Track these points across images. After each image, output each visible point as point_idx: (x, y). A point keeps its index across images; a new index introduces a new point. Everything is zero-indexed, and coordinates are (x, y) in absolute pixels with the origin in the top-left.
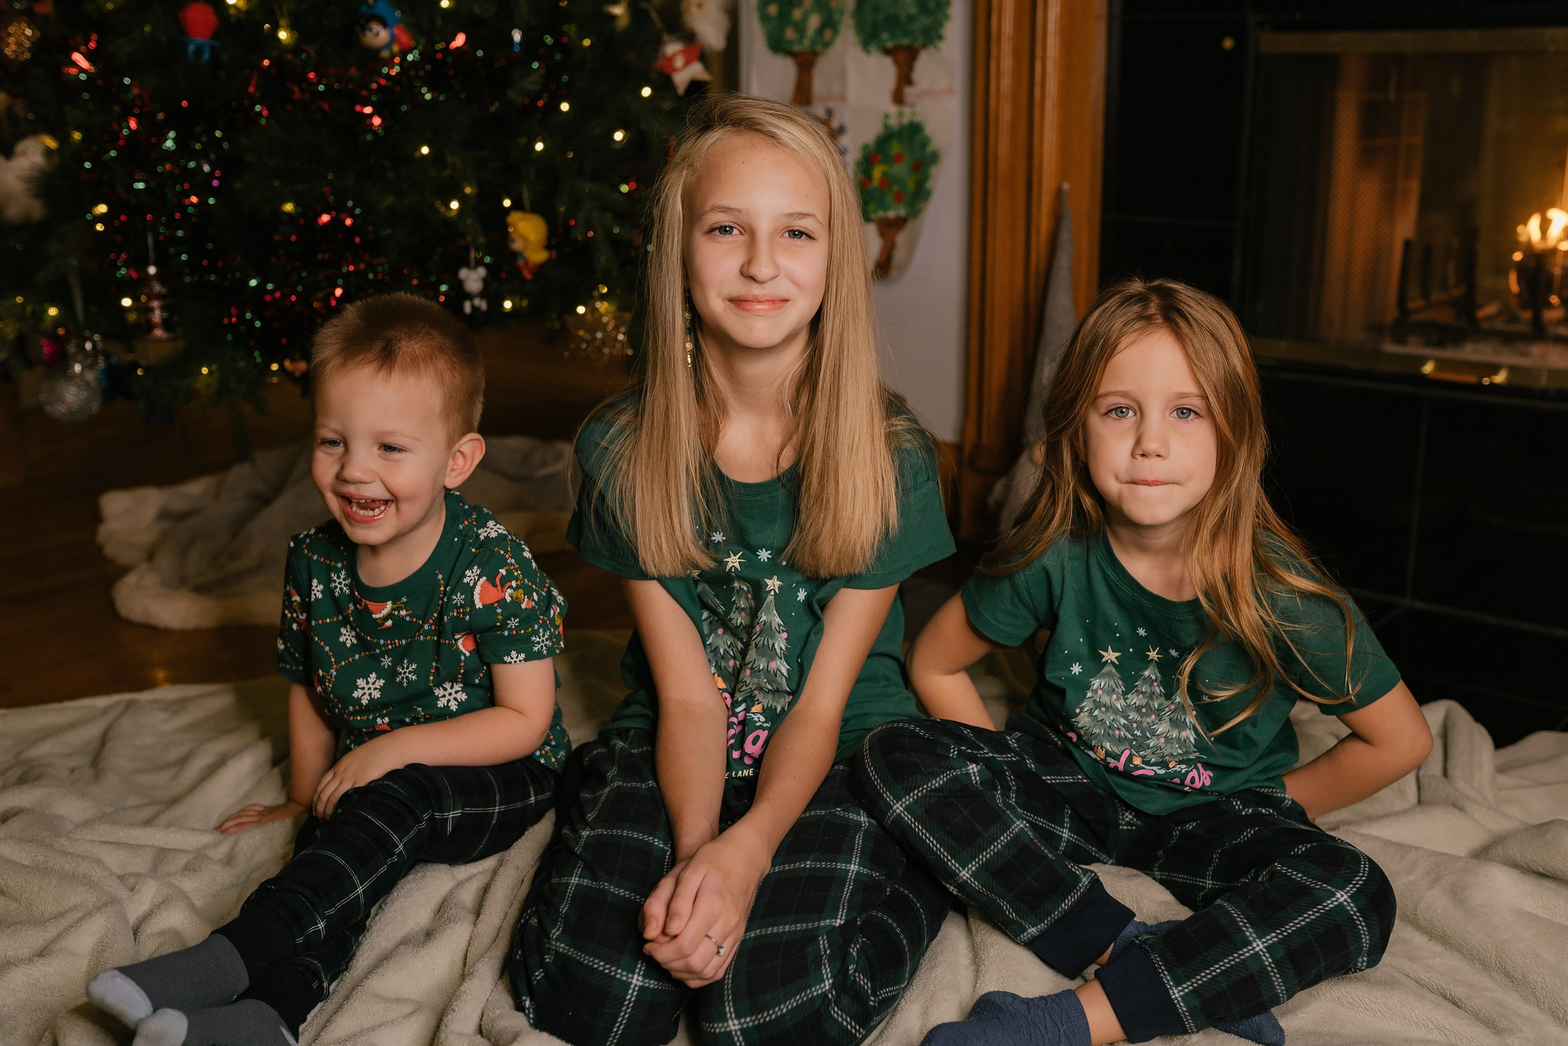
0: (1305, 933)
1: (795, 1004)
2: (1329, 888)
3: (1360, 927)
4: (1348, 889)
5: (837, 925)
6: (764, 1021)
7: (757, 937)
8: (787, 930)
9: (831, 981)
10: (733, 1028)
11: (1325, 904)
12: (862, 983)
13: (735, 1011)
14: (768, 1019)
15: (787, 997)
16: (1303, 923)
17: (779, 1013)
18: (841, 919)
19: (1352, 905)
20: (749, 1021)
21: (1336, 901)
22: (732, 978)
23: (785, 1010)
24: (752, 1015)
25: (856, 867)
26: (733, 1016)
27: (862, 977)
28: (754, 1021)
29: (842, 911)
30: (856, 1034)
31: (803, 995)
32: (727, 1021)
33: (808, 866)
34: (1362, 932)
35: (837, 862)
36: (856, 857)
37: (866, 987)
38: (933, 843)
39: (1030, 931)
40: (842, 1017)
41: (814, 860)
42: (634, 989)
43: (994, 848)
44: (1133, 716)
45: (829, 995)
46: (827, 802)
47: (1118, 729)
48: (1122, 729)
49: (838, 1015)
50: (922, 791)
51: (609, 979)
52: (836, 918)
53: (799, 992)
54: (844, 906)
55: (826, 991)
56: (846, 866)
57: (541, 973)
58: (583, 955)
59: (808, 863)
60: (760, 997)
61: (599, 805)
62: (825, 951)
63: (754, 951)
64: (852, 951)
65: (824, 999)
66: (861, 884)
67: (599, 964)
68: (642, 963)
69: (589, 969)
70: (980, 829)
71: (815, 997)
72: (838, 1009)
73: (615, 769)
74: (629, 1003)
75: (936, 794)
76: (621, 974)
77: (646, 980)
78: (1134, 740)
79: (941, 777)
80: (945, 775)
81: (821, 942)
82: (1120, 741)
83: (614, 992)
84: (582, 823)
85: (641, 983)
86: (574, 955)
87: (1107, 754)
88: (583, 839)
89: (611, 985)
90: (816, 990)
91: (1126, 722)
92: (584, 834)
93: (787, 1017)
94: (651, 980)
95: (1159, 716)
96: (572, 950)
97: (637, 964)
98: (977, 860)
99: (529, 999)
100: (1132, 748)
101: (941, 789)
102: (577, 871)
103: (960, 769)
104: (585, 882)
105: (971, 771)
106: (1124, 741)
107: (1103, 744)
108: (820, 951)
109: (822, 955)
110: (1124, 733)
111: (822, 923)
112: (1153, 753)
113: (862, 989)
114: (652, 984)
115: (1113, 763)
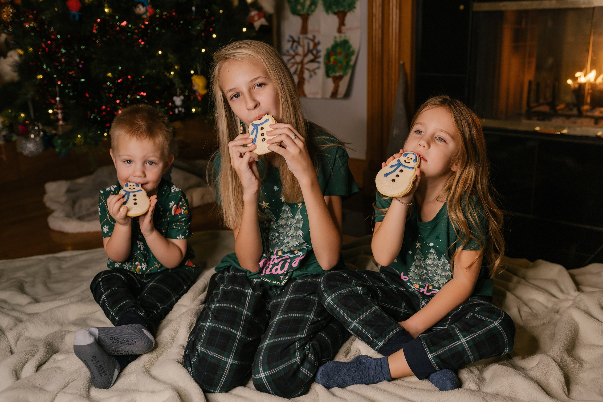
0: (482, 337)
1: (285, 366)
2: (491, 320)
3: (504, 335)
4: (498, 320)
5: (303, 337)
6: (273, 373)
7: (272, 343)
8: (284, 339)
9: (299, 357)
10: (262, 376)
11: (489, 326)
12: (311, 357)
13: (263, 370)
14: (275, 372)
15: (282, 364)
16: (481, 333)
17: (279, 369)
18: (305, 335)
19: (500, 326)
20: (268, 373)
21: (494, 325)
22: (262, 358)
23: (281, 368)
24: (269, 371)
25: (313, 316)
26: (262, 371)
27: (311, 355)
28: (269, 373)
29: (305, 332)
30: (309, 376)
31: (288, 362)
32: (260, 373)
33: (293, 316)
34: (505, 337)
35: (305, 314)
36: (313, 313)
37: (313, 359)
38: (342, 312)
39: (379, 345)
40: (304, 370)
41: (296, 313)
42: (229, 364)
43: (365, 314)
44: (429, 268)
45: (298, 362)
46: (302, 292)
47: (424, 275)
48: (425, 275)
49: (302, 369)
50: (338, 293)
51: (220, 360)
52: (303, 334)
53: (287, 362)
54: (306, 330)
55: (297, 361)
56: (307, 316)
57: (195, 359)
58: (210, 352)
59: (294, 315)
60: (272, 364)
61: (220, 295)
62: (298, 347)
63: (271, 348)
64: (307, 346)
65: (297, 364)
66: (313, 323)
67: (216, 355)
68: (233, 354)
69: (212, 357)
70: (360, 308)
71: (293, 363)
72: (302, 367)
73: (225, 282)
74: (227, 369)
75: (343, 295)
76: (224, 358)
77: (234, 361)
78: (430, 278)
79: (346, 289)
80: (348, 289)
81: (296, 343)
82: (424, 280)
83: (221, 365)
84: (213, 302)
85: (232, 362)
86: (207, 352)
87: (420, 287)
88: (213, 308)
89: (220, 363)
90: (293, 361)
91: (426, 271)
92: (213, 306)
93: (282, 371)
94: (236, 361)
95: (437, 267)
96: (206, 350)
97: (230, 355)
98: (359, 319)
99: (190, 368)
100: (428, 282)
101: (345, 293)
102: (209, 320)
103: (354, 288)
104: (212, 324)
105: (359, 289)
106: (426, 280)
107: (419, 283)
108: (296, 347)
109: (296, 348)
110: (426, 276)
111: (297, 336)
112: (437, 283)
113: (311, 359)
114: (236, 362)
115: (422, 290)
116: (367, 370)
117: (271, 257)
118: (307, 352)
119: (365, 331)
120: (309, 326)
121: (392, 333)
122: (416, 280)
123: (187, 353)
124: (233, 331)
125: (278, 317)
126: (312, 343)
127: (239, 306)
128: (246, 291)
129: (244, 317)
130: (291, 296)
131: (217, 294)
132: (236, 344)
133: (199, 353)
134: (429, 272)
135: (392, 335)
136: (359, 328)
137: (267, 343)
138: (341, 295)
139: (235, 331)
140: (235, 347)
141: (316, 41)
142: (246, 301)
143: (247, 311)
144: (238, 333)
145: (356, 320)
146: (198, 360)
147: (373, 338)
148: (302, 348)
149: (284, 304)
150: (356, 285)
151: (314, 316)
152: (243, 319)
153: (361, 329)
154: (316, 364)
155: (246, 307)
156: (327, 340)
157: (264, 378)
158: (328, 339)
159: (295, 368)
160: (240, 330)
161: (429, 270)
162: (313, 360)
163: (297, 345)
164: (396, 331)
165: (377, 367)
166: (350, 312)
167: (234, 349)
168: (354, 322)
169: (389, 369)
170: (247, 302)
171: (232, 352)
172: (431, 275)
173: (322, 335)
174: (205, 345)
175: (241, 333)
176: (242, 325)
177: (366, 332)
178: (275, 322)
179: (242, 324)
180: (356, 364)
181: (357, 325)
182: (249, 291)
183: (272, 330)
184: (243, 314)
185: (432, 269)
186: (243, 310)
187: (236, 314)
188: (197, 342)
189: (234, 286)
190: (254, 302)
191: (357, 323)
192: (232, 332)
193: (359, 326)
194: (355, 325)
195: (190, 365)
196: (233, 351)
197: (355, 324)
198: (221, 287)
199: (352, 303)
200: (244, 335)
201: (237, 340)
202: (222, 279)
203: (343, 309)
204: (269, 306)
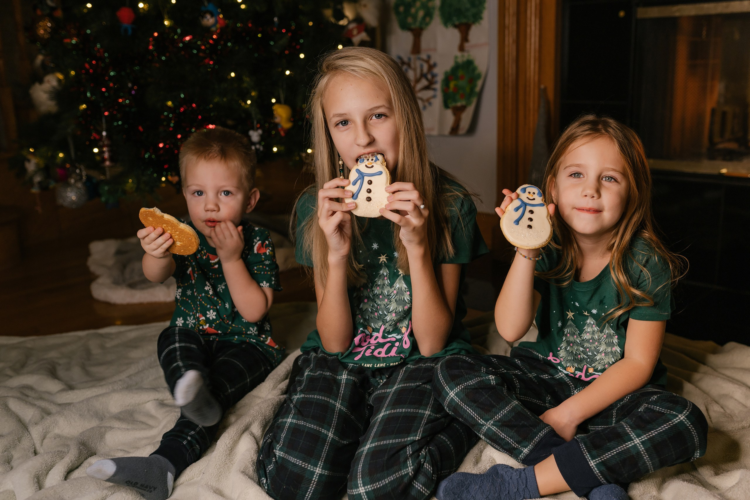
0: (663, 436)
1: (392, 479)
2: (674, 413)
3: (693, 433)
4: (684, 413)
5: (417, 439)
6: (377, 487)
7: (375, 447)
8: (391, 442)
9: (412, 467)
10: (362, 491)
11: (673, 421)
12: (428, 468)
13: (363, 483)
14: (378, 486)
15: (388, 475)
16: (661, 430)
17: (384, 483)
18: (419, 437)
19: (687, 421)
20: (369, 488)
21: (679, 419)
22: (362, 467)
23: (387, 482)
24: (371, 484)
25: (429, 412)
26: (362, 485)
28: (371, 488)
29: (420, 433)
30: (425, 493)
31: (397, 474)
32: (358, 488)
33: (403, 411)
34: (694, 436)
35: (419, 409)
36: (430, 407)
37: (430, 470)
38: (471, 411)
39: (524, 451)
40: (418, 485)
41: (407, 408)
42: (317, 475)
43: (503, 412)
44: (586, 345)
45: (410, 474)
46: (415, 380)
47: (580, 354)
48: (582, 354)
49: (416, 484)
50: (464, 385)
51: (305, 469)
52: (416, 436)
53: (395, 473)
54: (421, 430)
55: (409, 472)
56: (422, 412)
57: (271, 467)
58: (292, 458)
59: (404, 409)
60: (375, 475)
61: (304, 384)
62: (409, 453)
63: (374, 453)
64: (423, 452)
65: (408, 476)
66: (430, 421)
67: (299, 462)
68: (322, 461)
69: (295, 465)
70: (494, 404)
71: (403, 475)
72: (416, 481)
73: (312, 365)
74: (314, 482)
75: (471, 387)
76: (310, 467)
77: (323, 471)
78: (589, 358)
79: (474, 380)
80: (476, 379)
81: (408, 448)
82: (581, 361)
83: (307, 477)
84: (295, 392)
85: (320, 472)
86: (287, 458)
87: (575, 370)
88: (295, 400)
89: (305, 473)
90: (404, 472)
91: (583, 349)
92: (296, 397)
93: (389, 485)
94: (326, 470)
95: (599, 342)
96: (286, 455)
97: (319, 463)
98: (494, 419)
99: (265, 479)
100: (587, 364)
101: (474, 385)
102: (291, 416)
103: (485, 377)
104: (295, 421)
105: (491, 378)
106: (583, 361)
107: (574, 365)
108: (407, 452)
109: (408, 455)
110: (582, 356)
111: (409, 439)
112: (599, 363)
113: (428, 471)
114: (326, 473)
115: (579, 374)
116: (507, 485)
117: (373, 335)
118: (422, 460)
119: (503, 434)
120: (426, 424)
121: (540, 434)
122: (570, 361)
123: (261, 458)
124: (323, 431)
125: (383, 413)
126: (429, 448)
127: (330, 398)
128: (339, 378)
129: (337, 412)
130: (401, 386)
131: (300, 382)
132: (326, 448)
133: (277, 459)
134: (588, 350)
135: (541, 436)
136: (495, 430)
137: (368, 447)
138: (469, 387)
139: (326, 431)
140: (325, 452)
141: (432, 62)
142: (339, 391)
143: (340, 404)
144: (329, 433)
145: (490, 421)
146: (275, 468)
147: (515, 443)
148: (416, 454)
149: (391, 395)
150: (488, 373)
151: (431, 411)
152: (336, 415)
153: (497, 432)
154: (434, 478)
155: (339, 399)
156: (448, 445)
157: (363, 495)
158: (451, 443)
159: (406, 482)
160: (331, 430)
161: (588, 348)
162: (430, 472)
163: (409, 450)
164: (545, 431)
165: (520, 482)
166: (481, 411)
167: (324, 455)
168: (488, 423)
169: (537, 483)
170: (341, 392)
171: (321, 459)
172: (590, 354)
173: (443, 439)
174: (285, 449)
175: (333, 434)
176: (334, 424)
177: (505, 436)
178: (379, 420)
179: (335, 422)
180: (491, 477)
181: (491, 427)
182: (343, 377)
183: (375, 430)
184: (336, 408)
185: (592, 346)
186: (336, 404)
187: (327, 408)
188: (275, 444)
189: (323, 371)
190: (349, 393)
191: (492, 425)
192: (321, 432)
193: (494, 429)
194: (489, 428)
195: (264, 475)
196: (323, 457)
197: (488, 426)
198: (306, 374)
199: (484, 398)
200: (336, 436)
201: (328, 442)
202: (307, 361)
203: (472, 406)
204: (371, 399)
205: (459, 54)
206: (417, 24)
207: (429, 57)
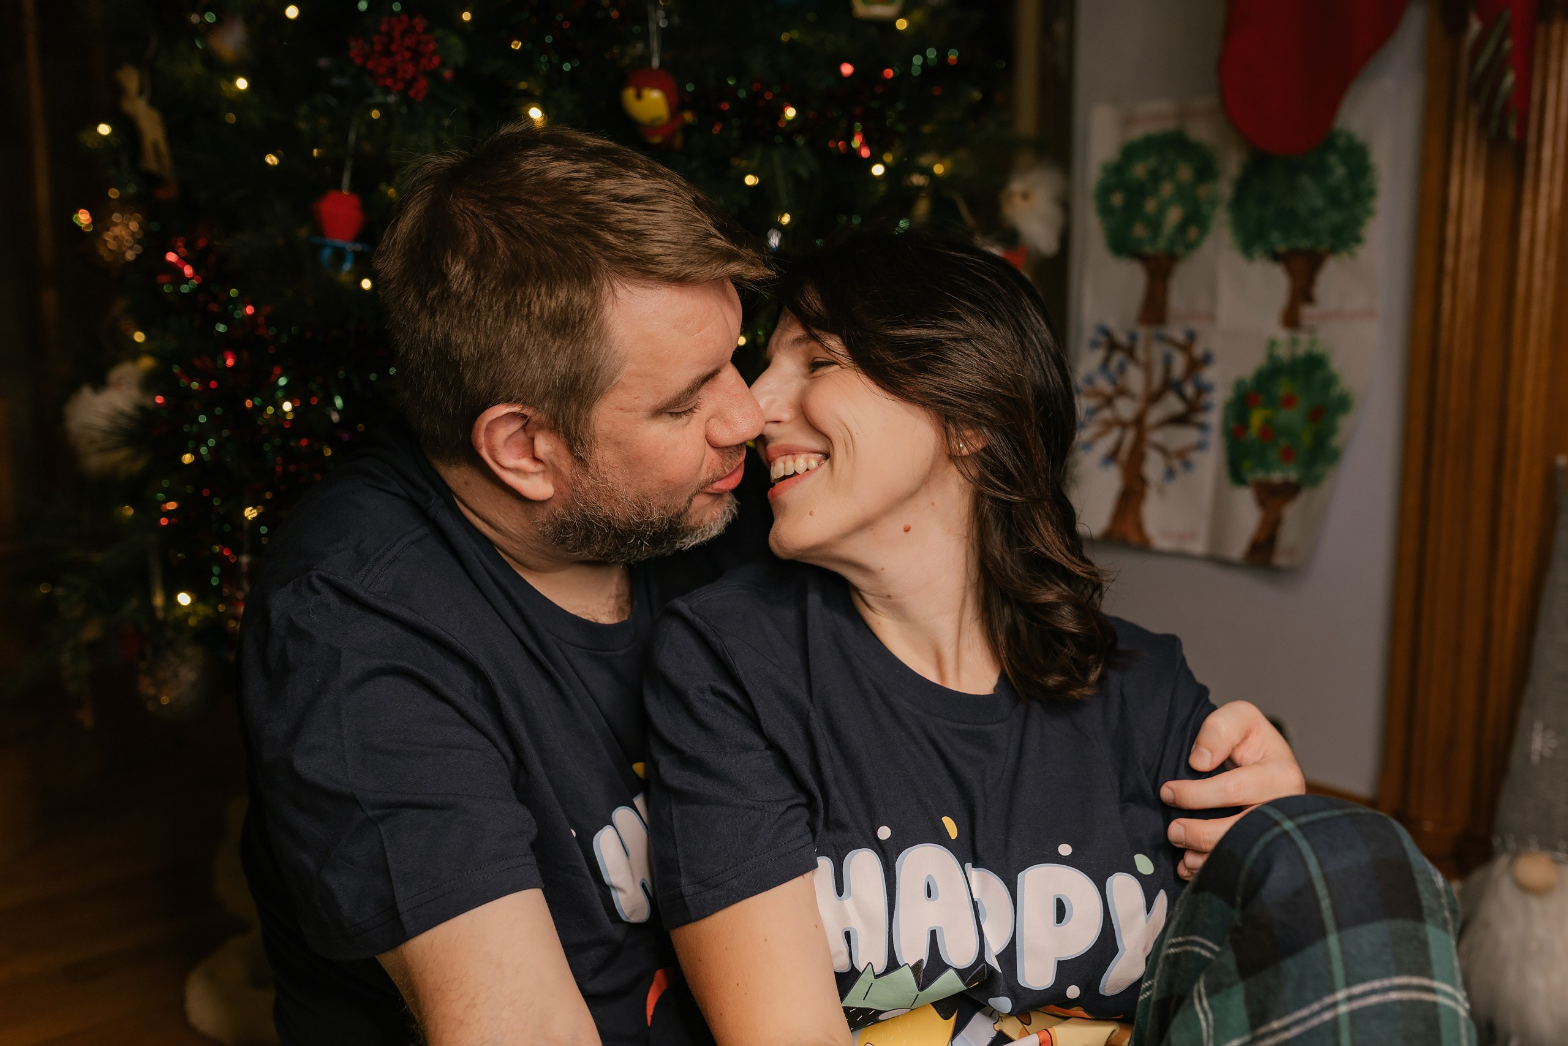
141: (1199, 350)
205: (1282, 335)
206: (1162, 244)
207: (1191, 337)
